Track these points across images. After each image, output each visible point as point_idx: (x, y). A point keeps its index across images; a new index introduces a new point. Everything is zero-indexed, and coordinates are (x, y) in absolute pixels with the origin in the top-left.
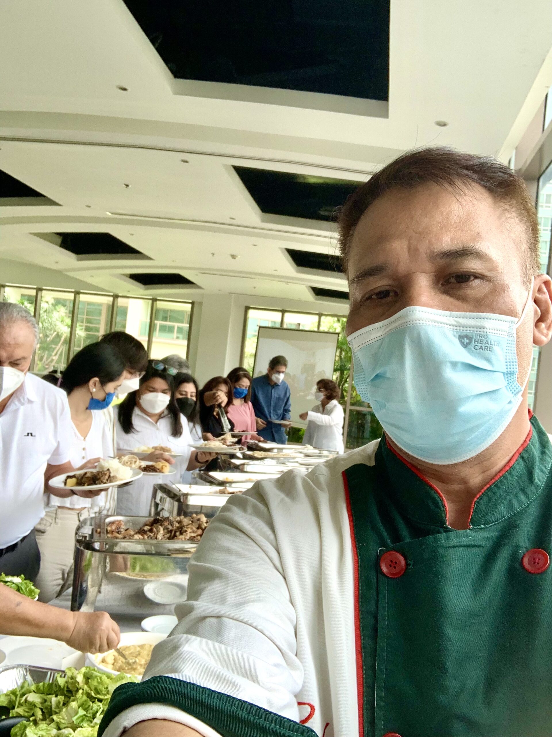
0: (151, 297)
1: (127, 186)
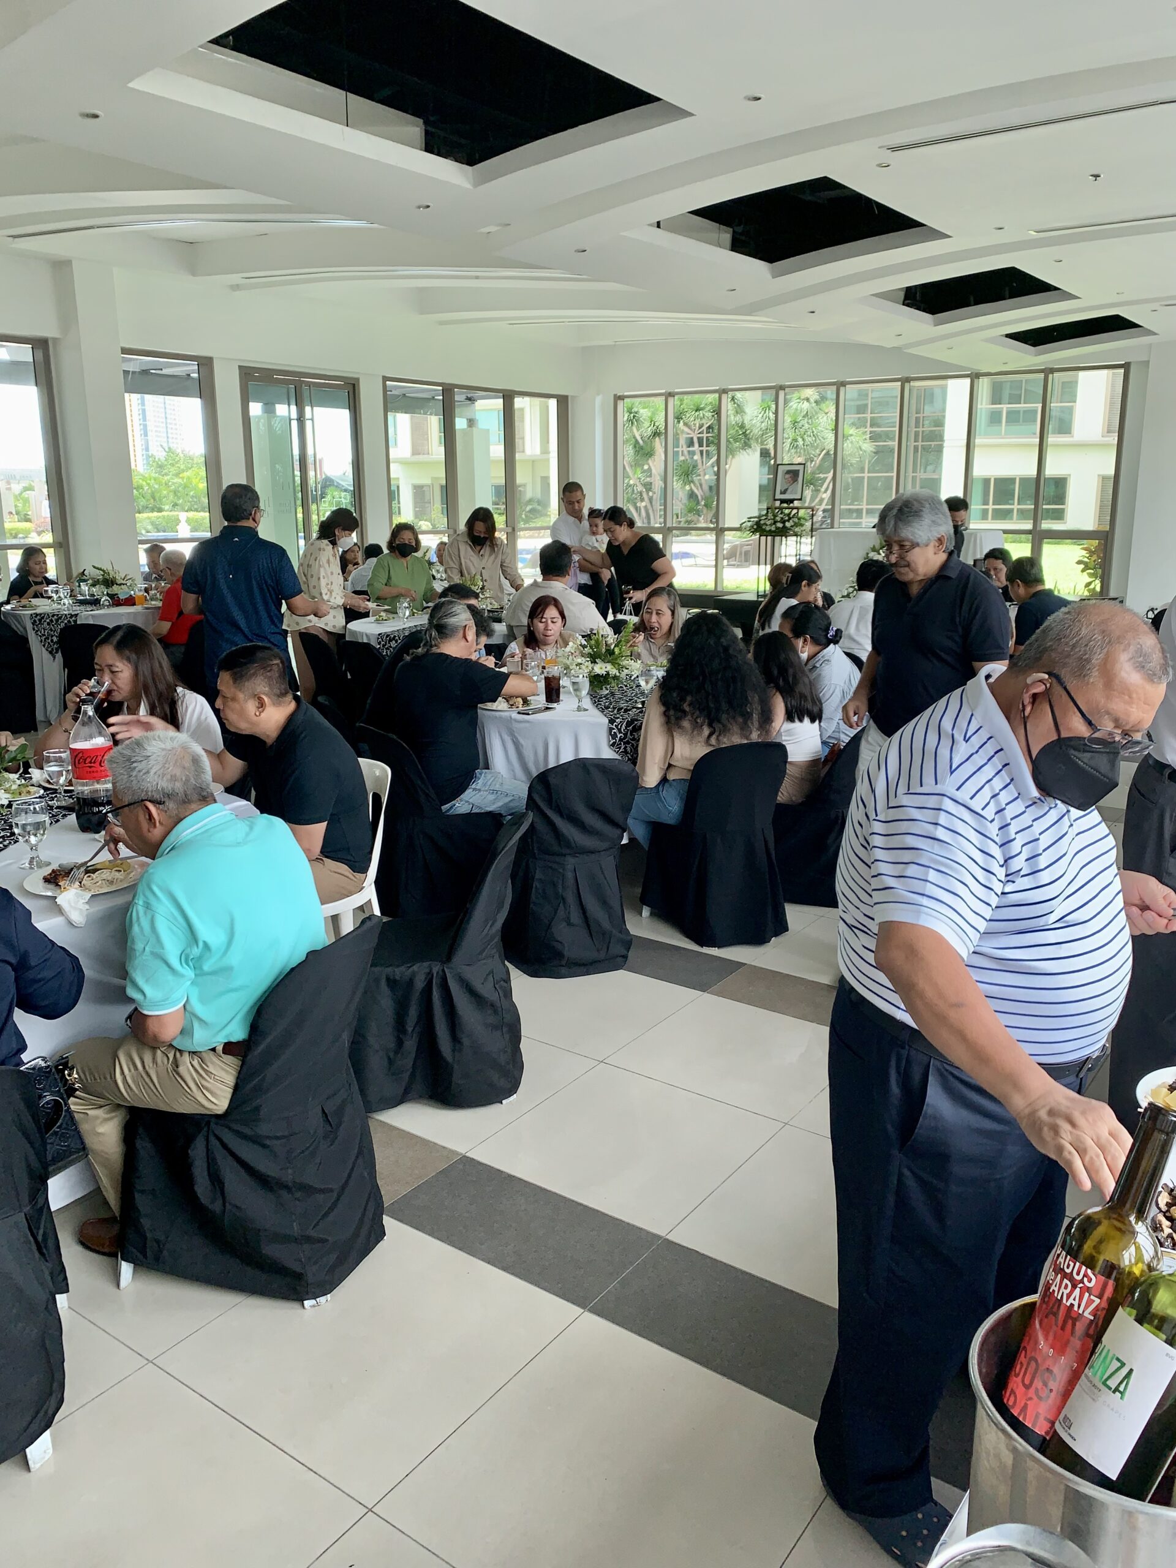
0: (1043, 367)
1: (1096, 176)
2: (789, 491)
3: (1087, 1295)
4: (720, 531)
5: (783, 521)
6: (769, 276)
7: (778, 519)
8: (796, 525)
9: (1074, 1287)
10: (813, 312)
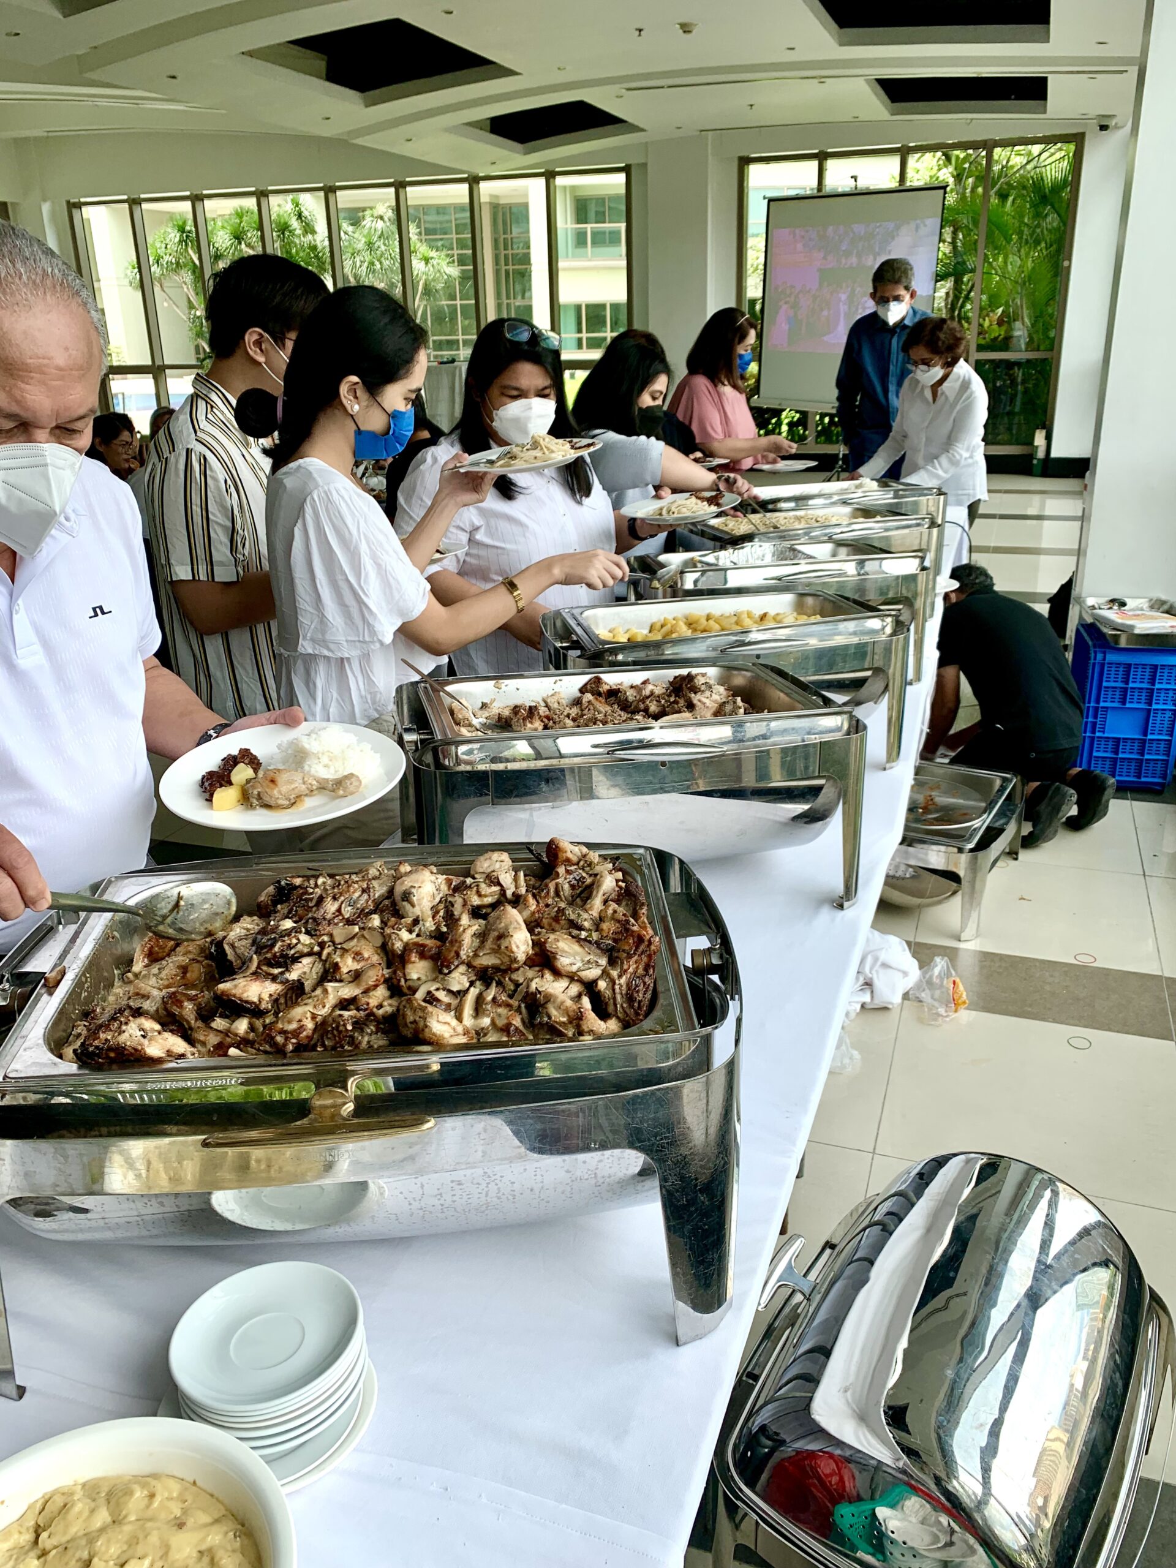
0: (542, 170)
10: (174, 77)
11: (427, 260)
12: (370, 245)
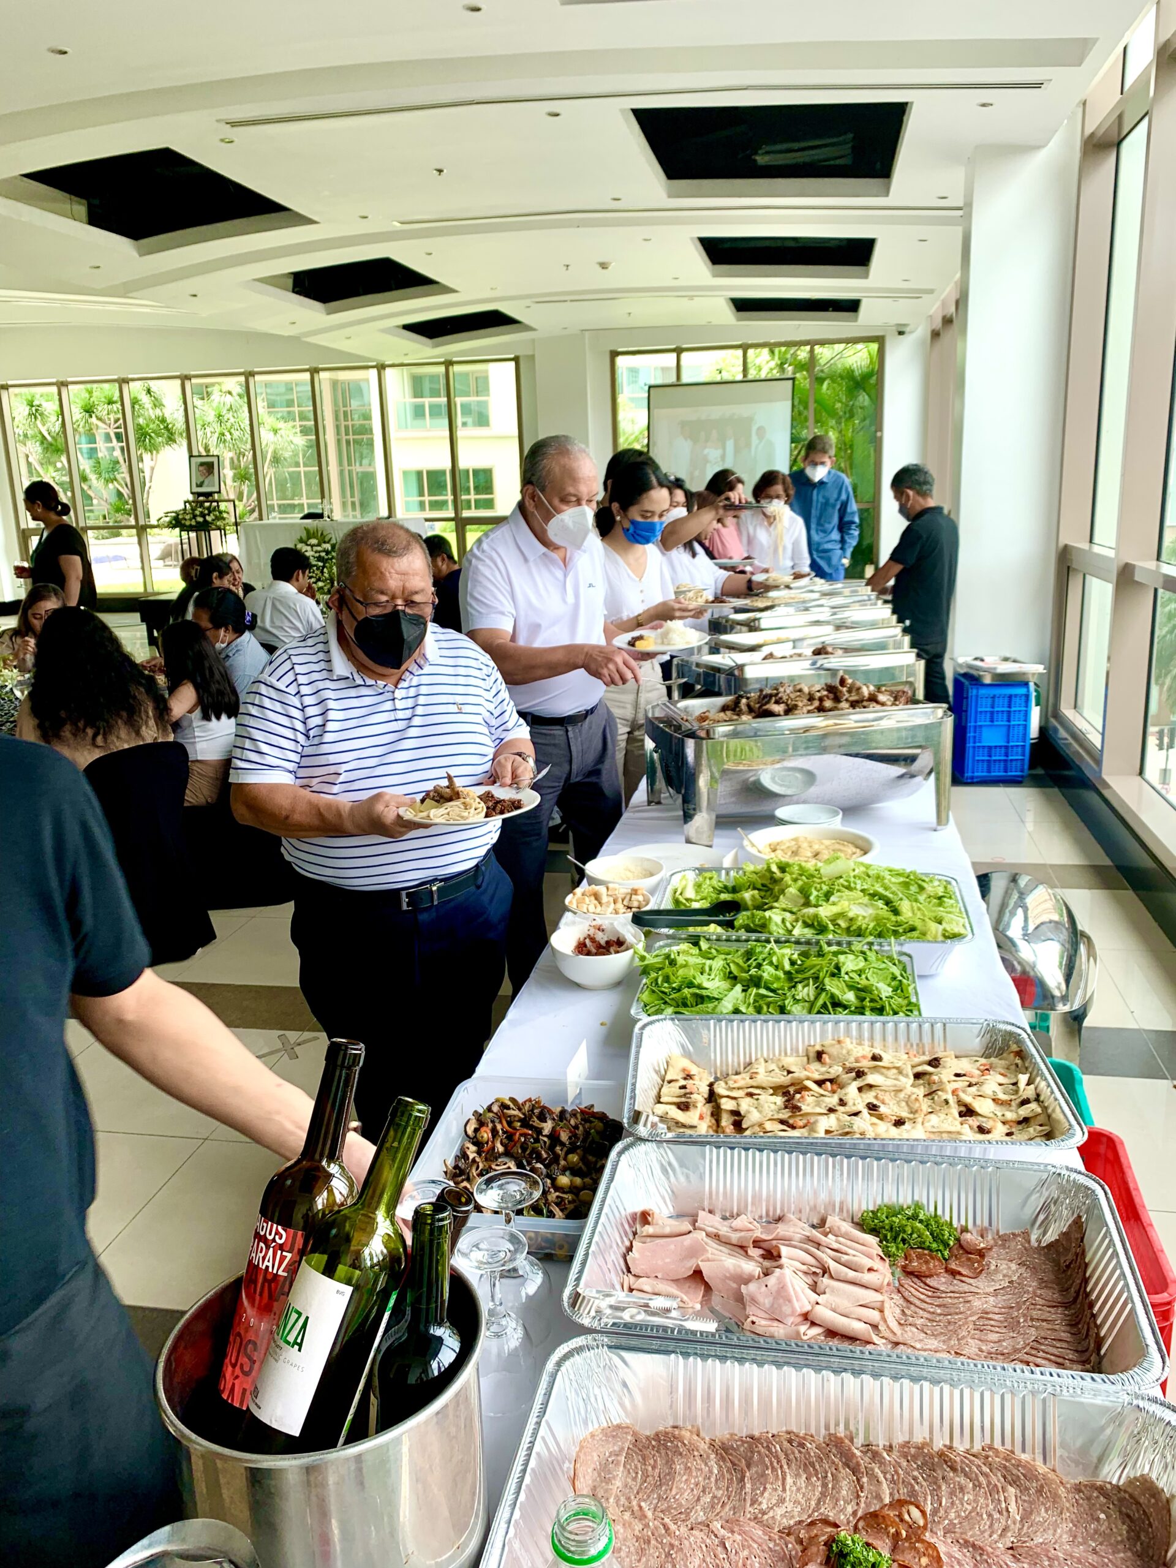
0: (442, 360)
1: (440, 171)
2: (206, 483)
3: (279, 1252)
4: (142, 530)
5: (203, 515)
6: (135, 254)
7: (197, 513)
8: (217, 518)
9: (268, 1248)
10: (195, 296)
11: (275, 431)
12: (219, 416)
